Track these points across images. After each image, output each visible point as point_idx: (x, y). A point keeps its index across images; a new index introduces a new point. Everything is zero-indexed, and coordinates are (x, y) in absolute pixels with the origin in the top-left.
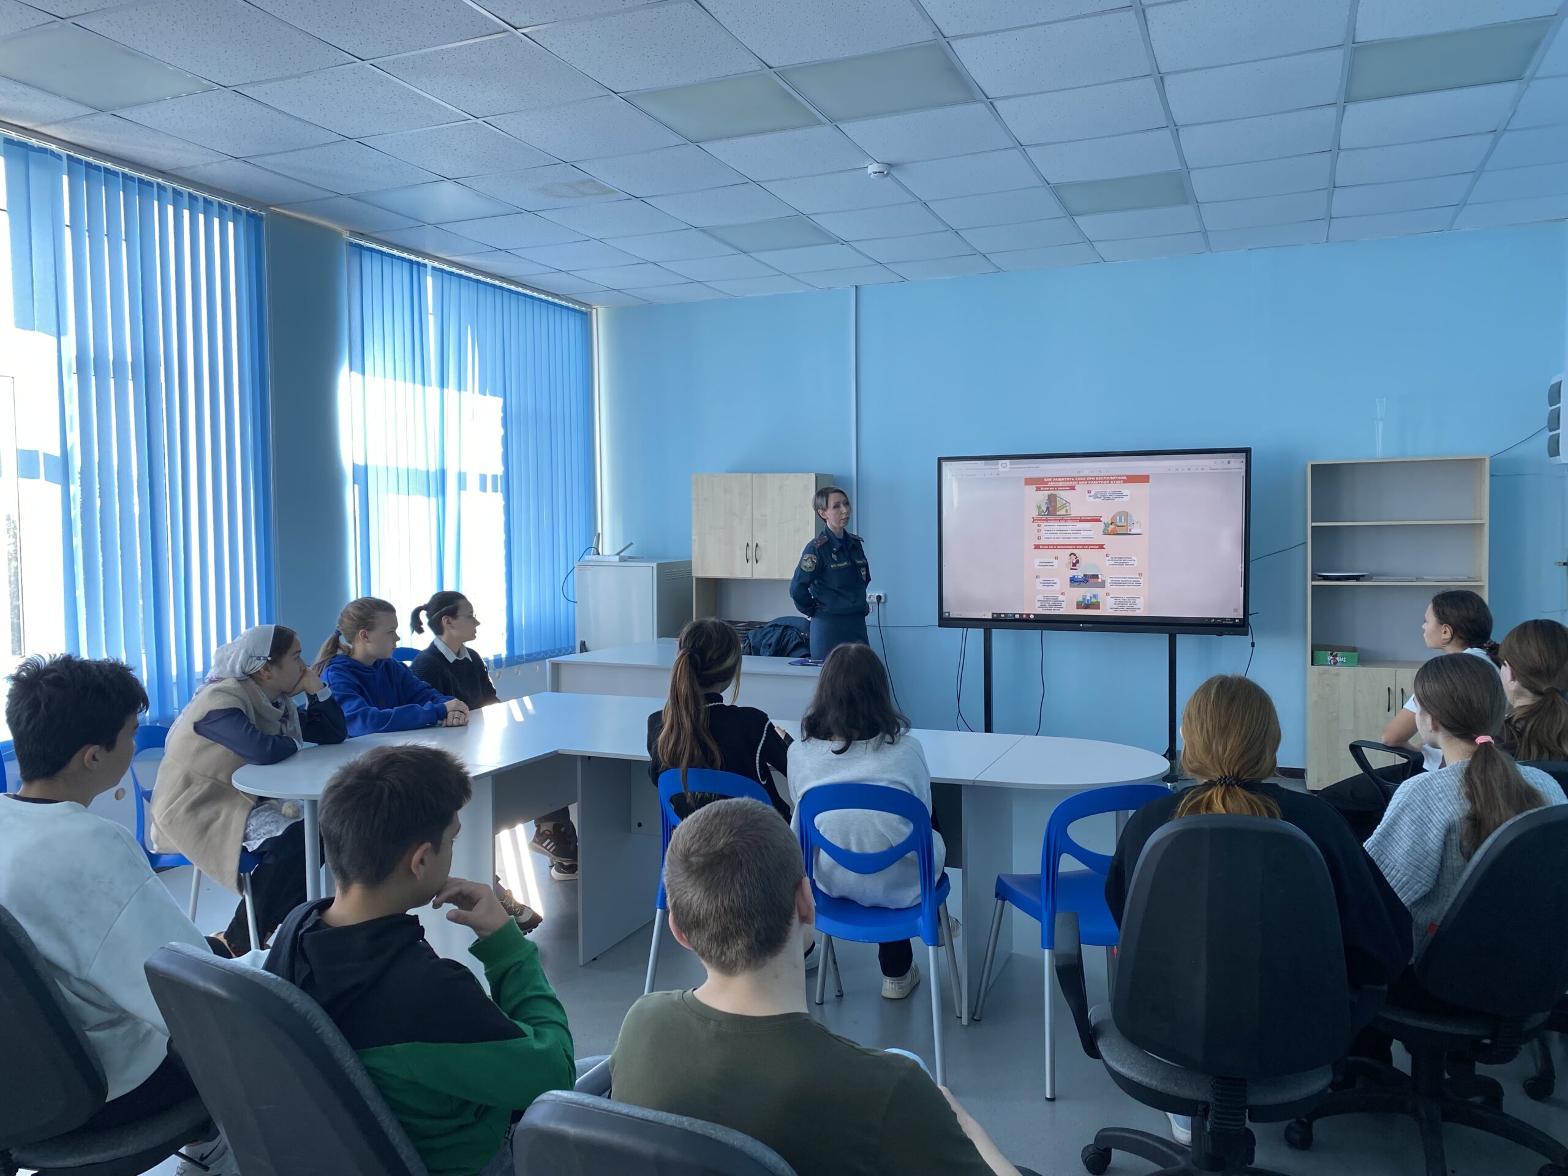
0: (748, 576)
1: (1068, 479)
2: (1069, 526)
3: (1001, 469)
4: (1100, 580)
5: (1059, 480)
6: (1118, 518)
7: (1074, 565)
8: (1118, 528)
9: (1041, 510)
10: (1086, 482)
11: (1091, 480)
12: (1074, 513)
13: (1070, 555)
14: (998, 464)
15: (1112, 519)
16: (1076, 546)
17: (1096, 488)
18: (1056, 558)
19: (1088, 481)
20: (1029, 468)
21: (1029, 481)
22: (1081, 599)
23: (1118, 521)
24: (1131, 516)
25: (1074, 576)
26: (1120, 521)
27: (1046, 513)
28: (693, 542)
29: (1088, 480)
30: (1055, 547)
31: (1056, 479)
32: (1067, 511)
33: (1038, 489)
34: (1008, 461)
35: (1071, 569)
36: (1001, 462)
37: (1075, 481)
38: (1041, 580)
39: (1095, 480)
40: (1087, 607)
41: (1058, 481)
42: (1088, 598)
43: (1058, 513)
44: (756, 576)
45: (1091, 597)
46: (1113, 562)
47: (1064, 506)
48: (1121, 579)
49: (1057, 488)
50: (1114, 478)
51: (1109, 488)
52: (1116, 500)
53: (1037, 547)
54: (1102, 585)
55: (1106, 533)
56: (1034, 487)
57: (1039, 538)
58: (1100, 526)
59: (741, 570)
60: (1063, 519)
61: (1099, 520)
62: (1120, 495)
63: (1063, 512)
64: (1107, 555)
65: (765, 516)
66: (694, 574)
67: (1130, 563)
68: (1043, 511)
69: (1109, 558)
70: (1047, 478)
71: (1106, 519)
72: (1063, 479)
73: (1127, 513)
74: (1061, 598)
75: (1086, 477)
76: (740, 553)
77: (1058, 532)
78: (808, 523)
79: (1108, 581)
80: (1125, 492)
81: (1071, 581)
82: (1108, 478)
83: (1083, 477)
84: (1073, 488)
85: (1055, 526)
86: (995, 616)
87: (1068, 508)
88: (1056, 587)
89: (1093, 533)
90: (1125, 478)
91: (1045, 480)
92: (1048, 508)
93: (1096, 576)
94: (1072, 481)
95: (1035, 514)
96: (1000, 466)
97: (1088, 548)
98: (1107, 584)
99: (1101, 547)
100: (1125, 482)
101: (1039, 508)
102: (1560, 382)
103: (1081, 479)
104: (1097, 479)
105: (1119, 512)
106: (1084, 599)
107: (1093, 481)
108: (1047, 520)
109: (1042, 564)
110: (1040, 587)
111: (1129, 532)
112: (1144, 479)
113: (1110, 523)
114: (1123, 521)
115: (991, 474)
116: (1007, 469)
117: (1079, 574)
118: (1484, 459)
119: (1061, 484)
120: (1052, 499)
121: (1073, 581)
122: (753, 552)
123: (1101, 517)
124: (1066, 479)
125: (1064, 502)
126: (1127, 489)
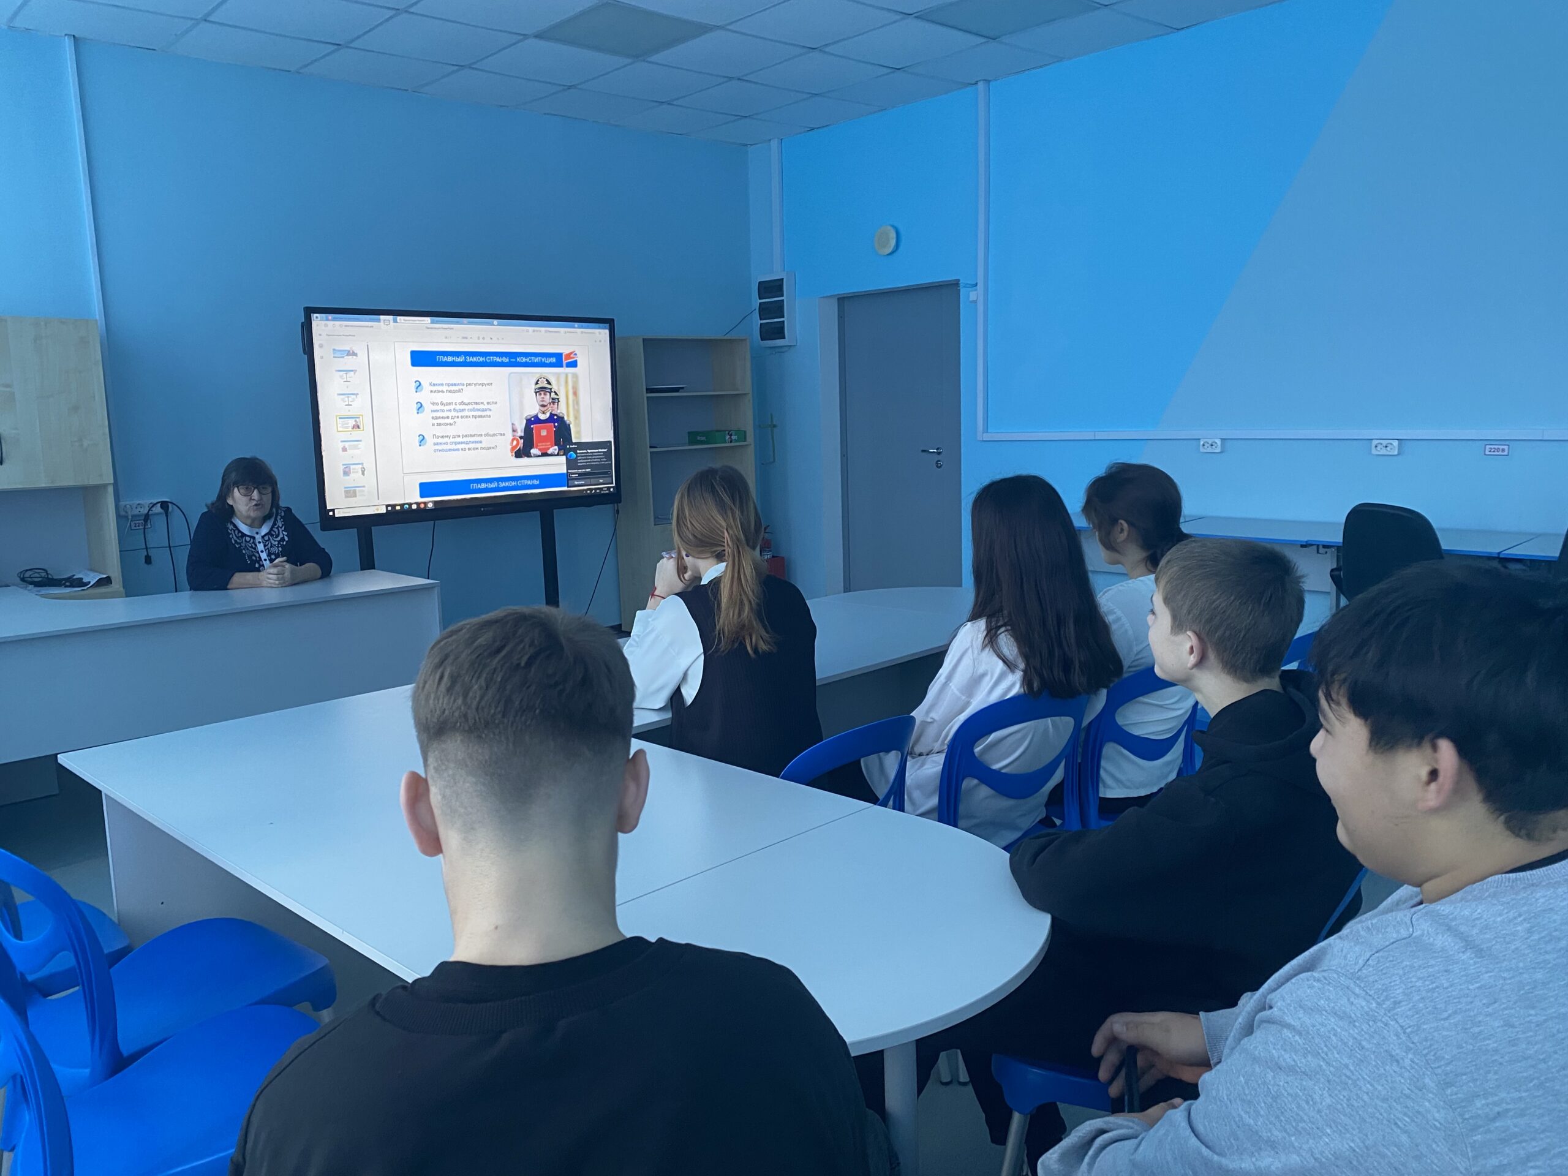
3: (384, 328)
20: (416, 327)
34: (390, 318)
102: (782, 279)
116: (390, 327)
118: (745, 340)
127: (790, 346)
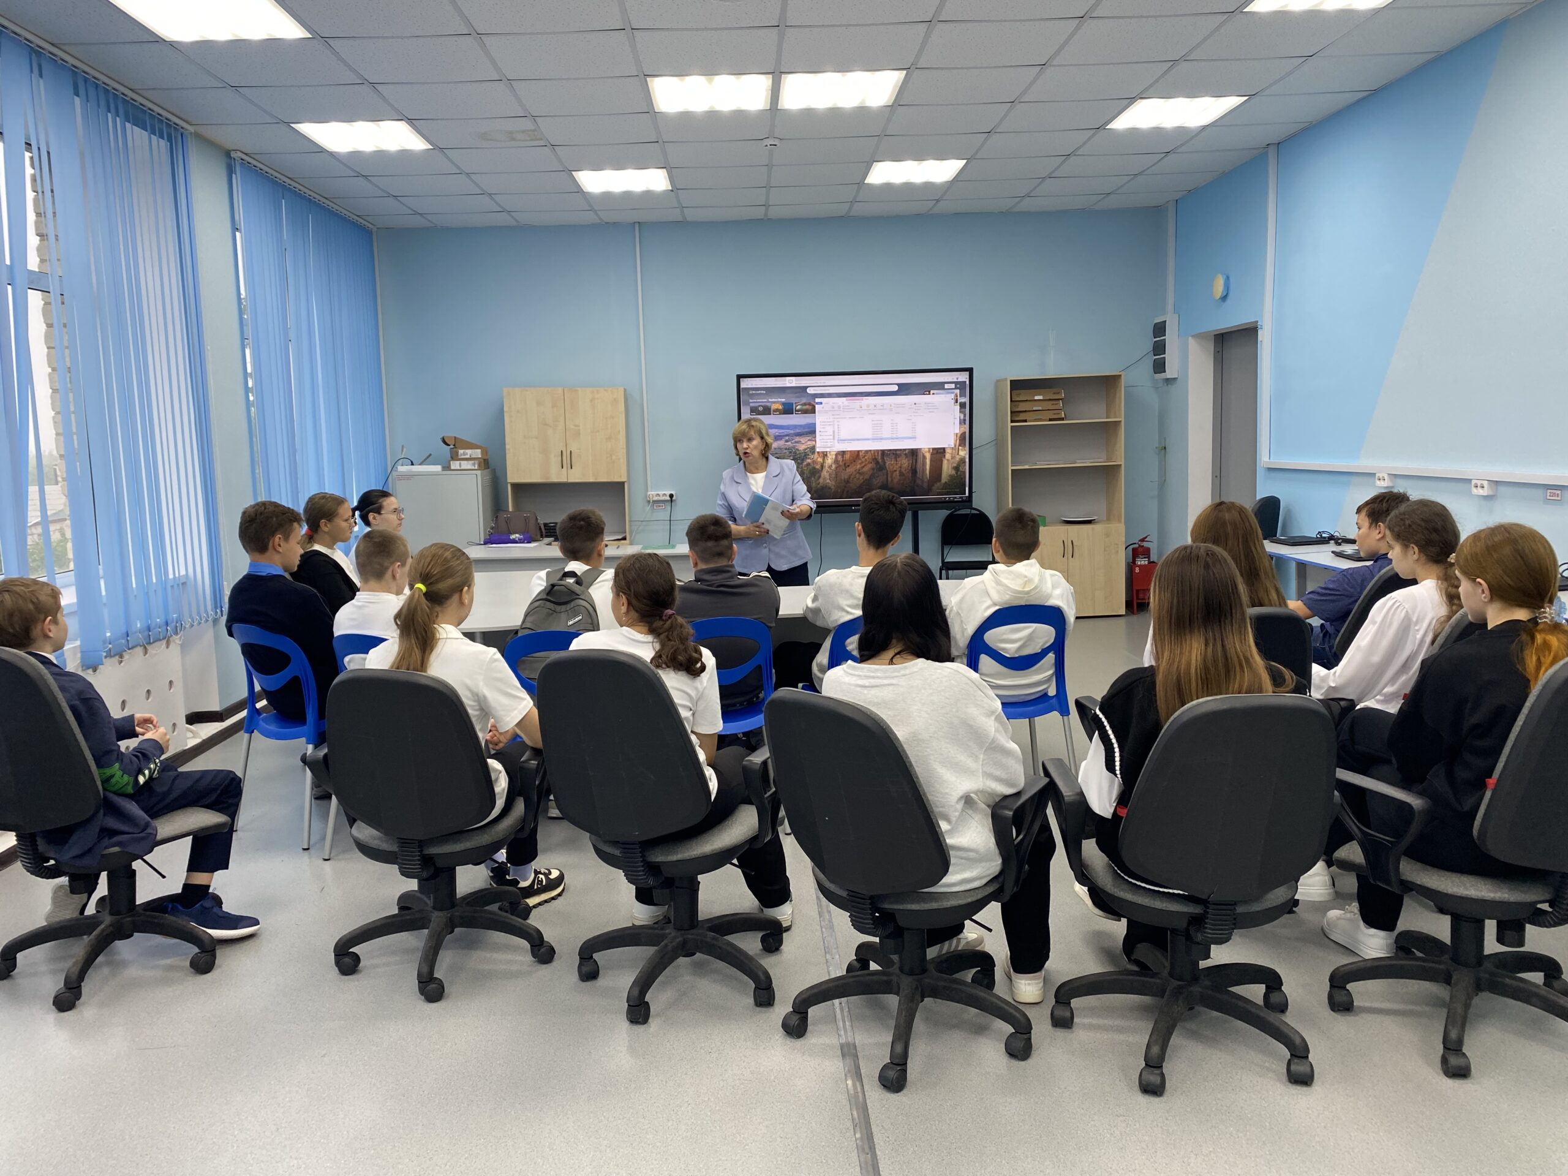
0: (563, 479)
3: (788, 385)
14: (785, 381)
28: (507, 452)
36: (788, 378)
44: (570, 481)
59: (557, 475)
65: (576, 426)
66: (509, 480)
76: (555, 461)
78: (619, 432)
102: (1165, 321)
118: (1120, 375)
122: (567, 460)
127: (1175, 379)
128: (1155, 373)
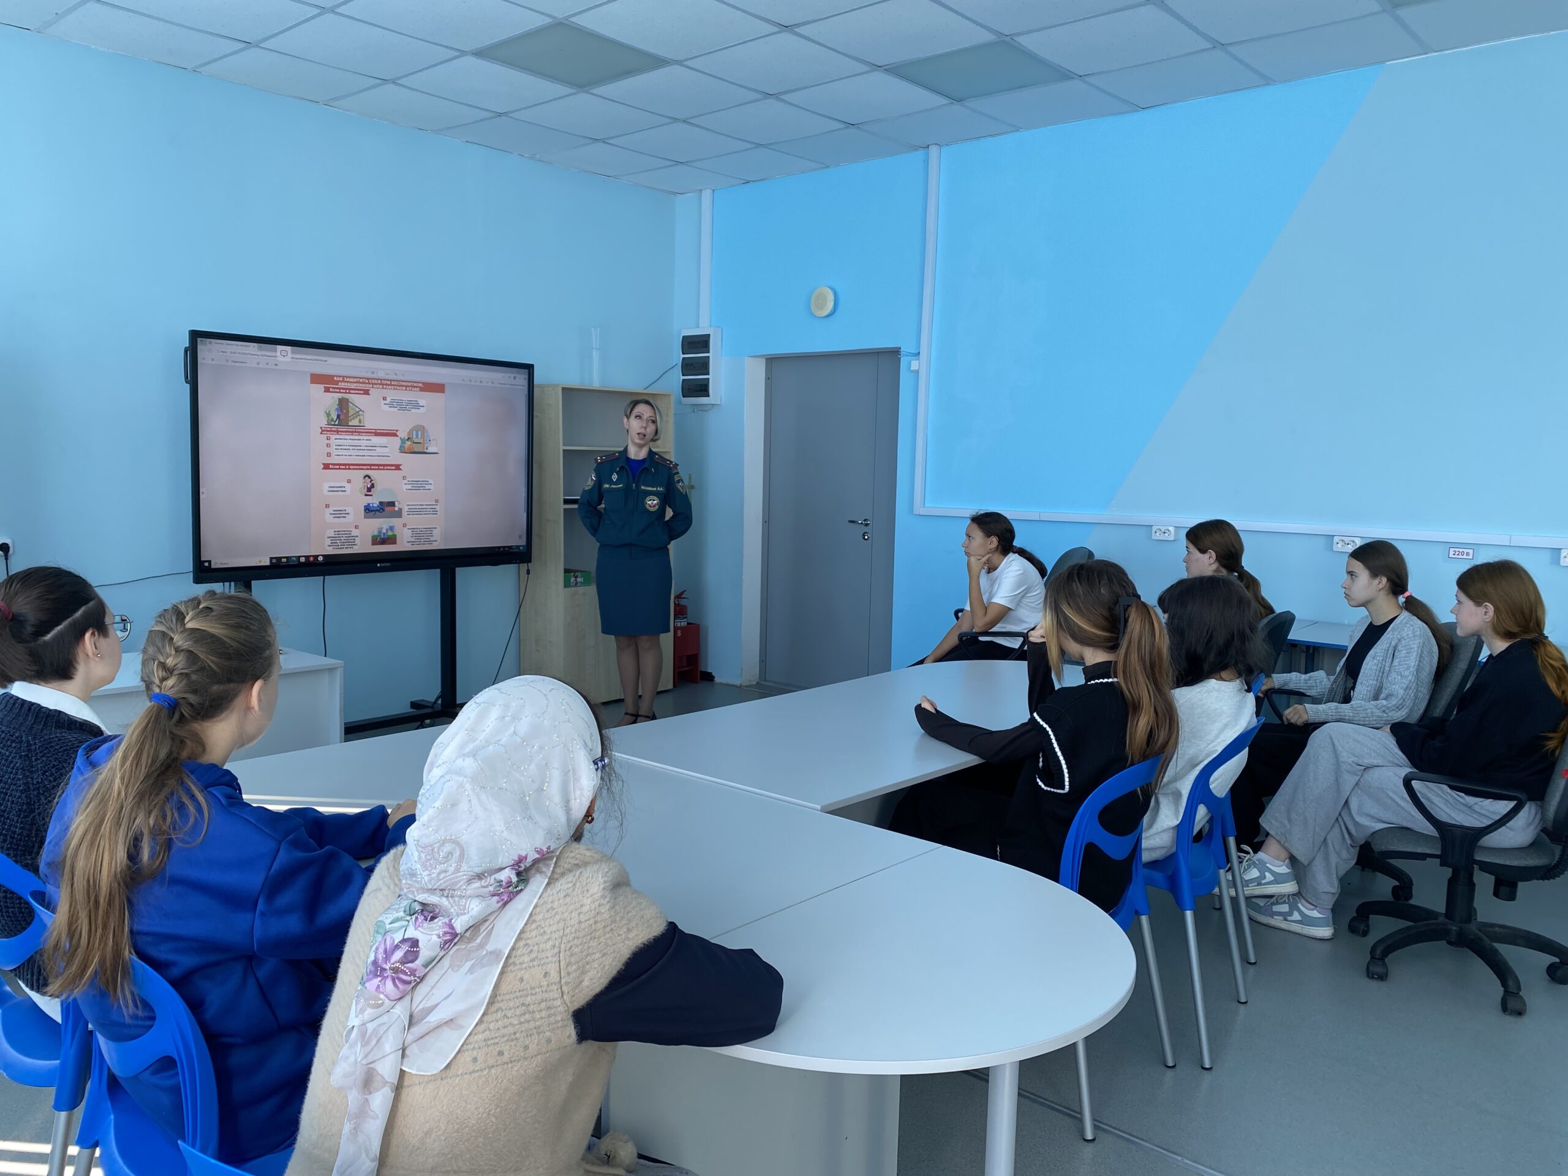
1: (361, 380)
2: (364, 441)
3: (281, 359)
4: (396, 509)
5: (351, 380)
6: (414, 432)
7: (369, 490)
8: (415, 445)
9: (330, 418)
10: (381, 386)
11: (387, 385)
12: (369, 424)
13: (365, 477)
14: (276, 351)
15: (409, 433)
16: (371, 466)
17: (392, 394)
18: (349, 481)
19: (383, 385)
20: (317, 360)
21: (316, 379)
22: (376, 533)
23: (415, 436)
24: (428, 432)
25: (369, 504)
26: (417, 437)
27: (337, 423)
29: (385, 383)
30: (347, 466)
31: (348, 379)
32: (360, 421)
33: (327, 390)
34: (289, 348)
35: (366, 495)
36: (280, 348)
37: (369, 383)
38: (331, 510)
39: (391, 385)
40: (383, 541)
41: (350, 382)
42: (384, 531)
43: (350, 424)
45: (387, 530)
46: (409, 487)
47: (357, 414)
48: (417, 507)
49: (348, 391)
50: (409, 384)
51: (406, 396)
52: (413, 410)
53: (326, 466)
54: (399, 514)
55: (402, 450)
56: (322, 387)
57: (329, 455)
58: (395, 442)
60: (358, 431)
61: (395, 435)
62: (417, 406)
63: (355, 422)
64: (404, 478)
67: (427, 487)
68: (332, 420)
69: (405, 482)
70: (337, 376)
71: (403, 434)
72: (355, 380)
73: (424, 427)
74: (355, 532)
75: (381, 380)
77: (351, 448)
79: (405, 509)
80: (422, 402)
81: (365, 510)
82: (404, 384)
83: (378, 379)
84: (366, 392)
85: (347, 440)
86: (274, 561)
87: (361, 417)
88: (350, 519)
89: (387, 449)
90: (421, 385)
91: (335, 378)
92: (338, 416)
93: (392, 504)
94: (365, 383)
95: (323, 422)
96: (278, 354)
97: (384, 469)
98: (404, 513)
99: (398, 467)
100: (422, 390)
101: (328, 415)
102: (709, 335)
103: (376, 382)
104: (393, 383)
105: (417, 426)
106: (380, 532)
107: (389, 385)
108: (337, 432)
109: (333, 490)
110: (329, 519)
111: (426, 451)
112: (438, 388)
113: (406, 438)
114: (420, 437)
115: (267, 364)
116: (288, 359)
117: (374, 501)
119: (353, 386)
120: (343, 404)
121: (369, 510)
123: (397, 431)
124: (359, 380)
125: (357, 410)
126: (425, 399)
127: (714, 405)
128: (684, 397)
